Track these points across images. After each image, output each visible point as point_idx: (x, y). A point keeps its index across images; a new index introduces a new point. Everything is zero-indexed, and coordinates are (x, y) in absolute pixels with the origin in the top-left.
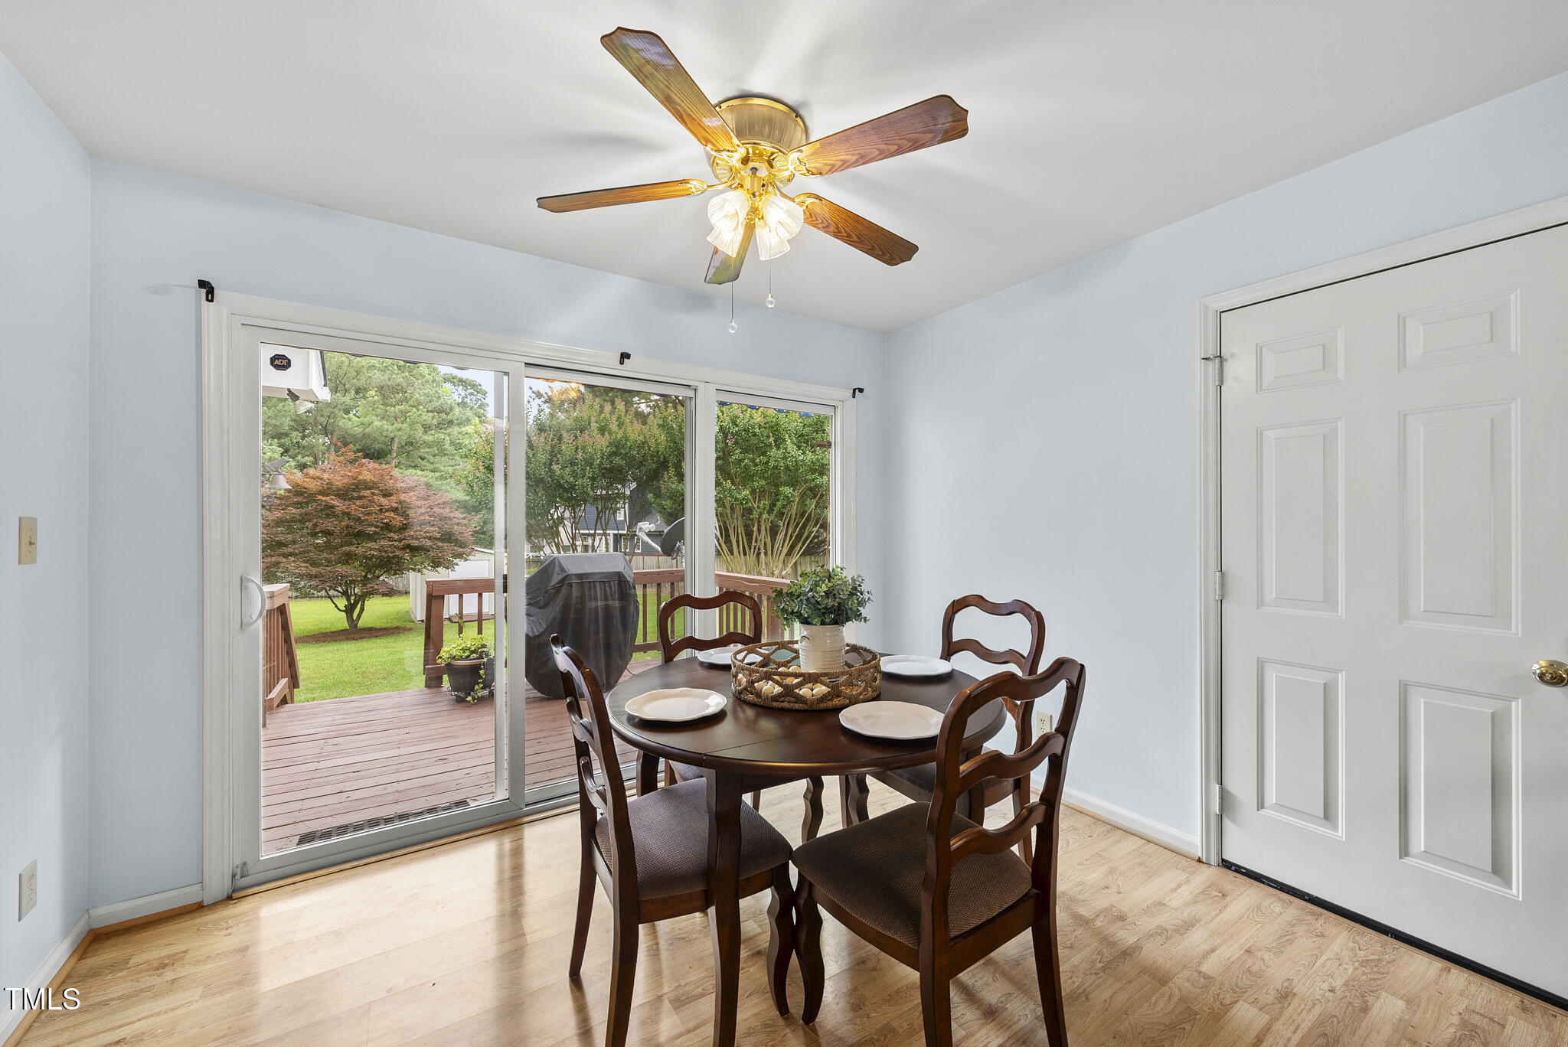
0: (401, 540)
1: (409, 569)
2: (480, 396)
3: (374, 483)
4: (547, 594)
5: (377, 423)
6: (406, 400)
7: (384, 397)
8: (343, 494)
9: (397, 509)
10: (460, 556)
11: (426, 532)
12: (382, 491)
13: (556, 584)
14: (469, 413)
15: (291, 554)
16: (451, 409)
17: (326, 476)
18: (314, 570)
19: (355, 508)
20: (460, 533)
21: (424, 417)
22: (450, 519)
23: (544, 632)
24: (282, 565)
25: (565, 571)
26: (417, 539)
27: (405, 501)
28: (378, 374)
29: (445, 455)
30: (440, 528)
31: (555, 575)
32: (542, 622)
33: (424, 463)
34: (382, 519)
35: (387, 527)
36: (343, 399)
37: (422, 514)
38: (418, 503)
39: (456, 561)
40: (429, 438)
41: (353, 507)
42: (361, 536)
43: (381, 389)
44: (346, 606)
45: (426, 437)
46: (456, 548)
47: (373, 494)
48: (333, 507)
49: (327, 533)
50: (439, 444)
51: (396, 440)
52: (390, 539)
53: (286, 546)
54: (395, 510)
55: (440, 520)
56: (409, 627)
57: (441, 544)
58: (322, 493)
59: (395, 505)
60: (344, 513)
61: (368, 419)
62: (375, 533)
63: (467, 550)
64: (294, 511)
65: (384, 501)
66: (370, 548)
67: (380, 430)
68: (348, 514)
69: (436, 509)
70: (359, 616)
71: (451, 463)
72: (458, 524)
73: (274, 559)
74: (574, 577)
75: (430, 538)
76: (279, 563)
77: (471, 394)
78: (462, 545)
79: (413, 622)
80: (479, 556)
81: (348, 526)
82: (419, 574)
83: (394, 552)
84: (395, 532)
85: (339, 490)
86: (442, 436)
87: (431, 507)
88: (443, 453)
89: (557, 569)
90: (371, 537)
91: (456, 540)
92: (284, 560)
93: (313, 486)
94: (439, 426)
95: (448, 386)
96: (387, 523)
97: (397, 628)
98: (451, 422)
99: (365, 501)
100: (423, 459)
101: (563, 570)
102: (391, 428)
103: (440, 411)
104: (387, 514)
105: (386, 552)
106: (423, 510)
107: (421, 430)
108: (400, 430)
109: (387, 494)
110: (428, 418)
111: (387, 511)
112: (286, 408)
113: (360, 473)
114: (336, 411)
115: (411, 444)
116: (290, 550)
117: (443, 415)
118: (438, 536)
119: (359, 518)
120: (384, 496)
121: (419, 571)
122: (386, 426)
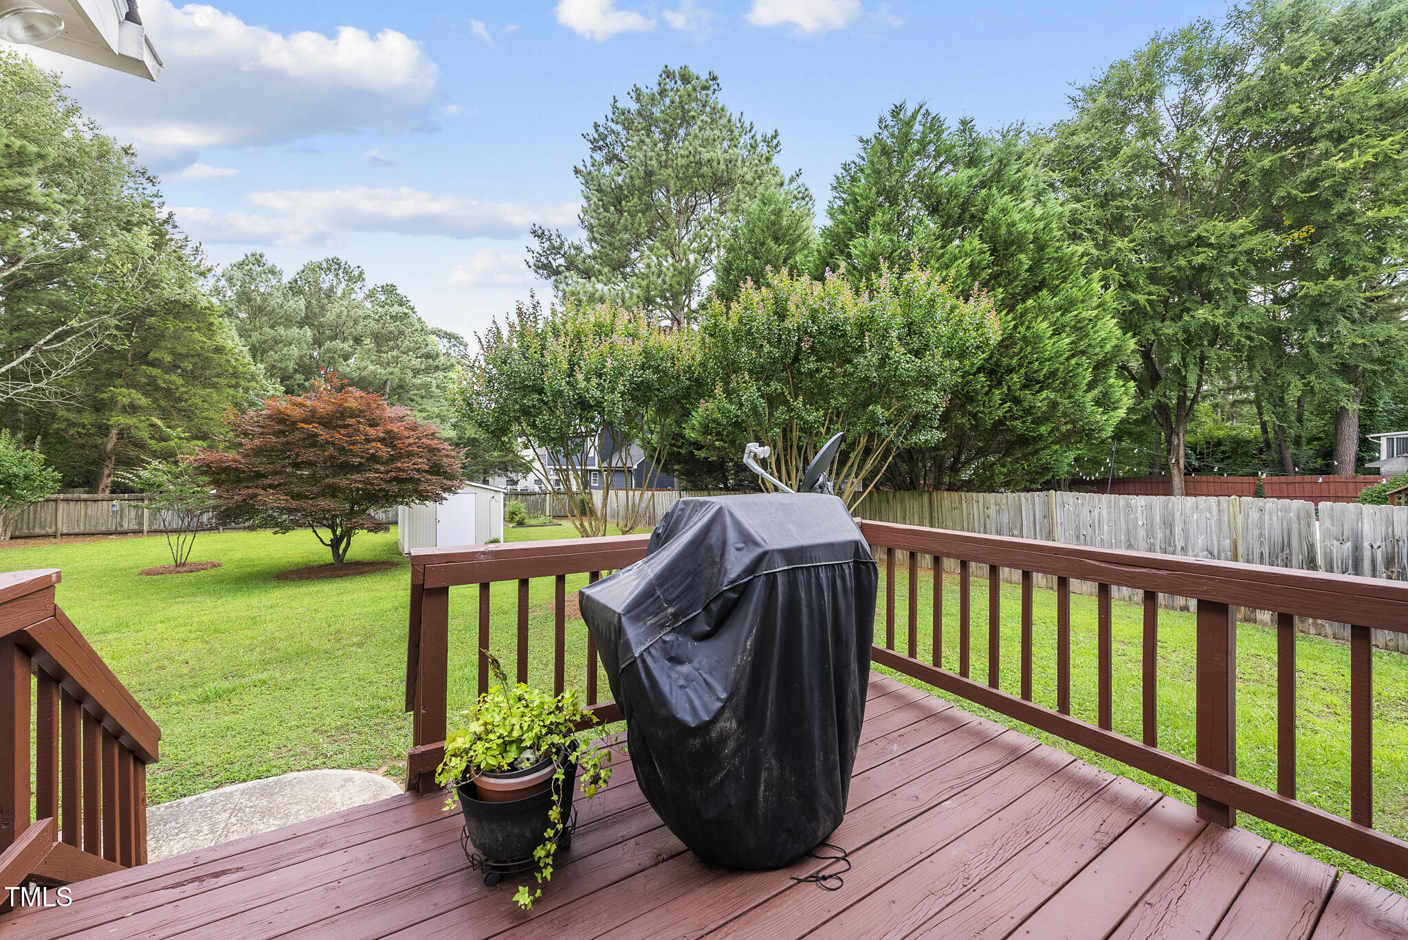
0: (388, 472)
1: (397, 502)
2: (462, 348)
3: (361, 411)
4: (719, 602)
5: (371, 367)
6: (397, 347)
7: (378, 345)
8: (328, 422)
9: (384, 439)
10: (448, 489)
11: (414, 464)
12: (368, 420)
13: (739, 577)
14: (453, 360)
15: (271, 486)
16: (438, 355)
17: (309, 403)
18: (295, 504)
19: (339, 436)
20: (449, 465)
21: (413, 362)
22: (438, 450)
23: (721, 712)
24: (260, 498)
25: (756, 544)
26: (404, 471)
27: (392, 431)
28: (373, 323)
29: (432, 397)
30: (428, 460)
31: (732, 554)
32: (710, 680)
33: (413, 404)
34: (368, 449)
35: (374, 458)
36: (342, 345)
37: (410, 445)
38: (406, 433)
39: (445, 495)
40: (417, 381)
41: (338, 436)
42: (346, 468)
43: (376, 337)
44: (331, 540)
45: (414, 380)
46: (445, 481)
47: (359, 423)
48: (316, 435)
49: (311, 464)
50: (427, 386)
51: (389, 383)
52: (377, 471)
53: (266, 477)
54: (382, 440)
55: (429, 451)
56: (396, 560)
57: (429, 477)
58: (305, 421)
59: (382, 435)
60: (327, 442)
61: (363, 364)
62: (361, 464)
63: (456, 483)
64: (274, 439)
65: (372, 432)
66: (354, 481)
67: (374, 374)
68: (332, 443)
69: (424, 440)
70: (345, 550)
71: (437, 404)
72: (447, 456)
73: (250, 491)
74: (778, 558)
75: (418, 470)
76: (256, 495)
77: (455, 345)
78: (452, 477)
79: (401, 554)
80: (467, 489)
81: (331, 457)
82: (407, 508)
83: (380, 485)
84: (382, 464)
85: (322, 418)
86: (429, 379)
87: (419, 438)
88: (429, 395)
89: (732, 536)
90: (358, 468)
91: (446, 472)
92: (262, 492)
93: (297, 413)
94: (427, 370)
95: (434, 337)
96: (373, 454)
97: (384, 563)
98: (437, 368)
99: (350, 430)
100: (412, 401)
101: (748, 539)
102: (383, 371)
103: (428, 356)
104: (373, 444)
105: (372, 484)
106: (411, 441)
107: (410, 374)
108: (392, 373)
109: (373, 424)
110: (417, 363)
111: (374, 440)
112: (290, 352)
113: (346, 400)
114: (337, 357)
115: (401, 387)
116: (269, 481)
117: (430, 361)
118: (427, 468)
119: (344, 448)
120: (371, 426)
121: (407, 504)
122: (380, 370)
